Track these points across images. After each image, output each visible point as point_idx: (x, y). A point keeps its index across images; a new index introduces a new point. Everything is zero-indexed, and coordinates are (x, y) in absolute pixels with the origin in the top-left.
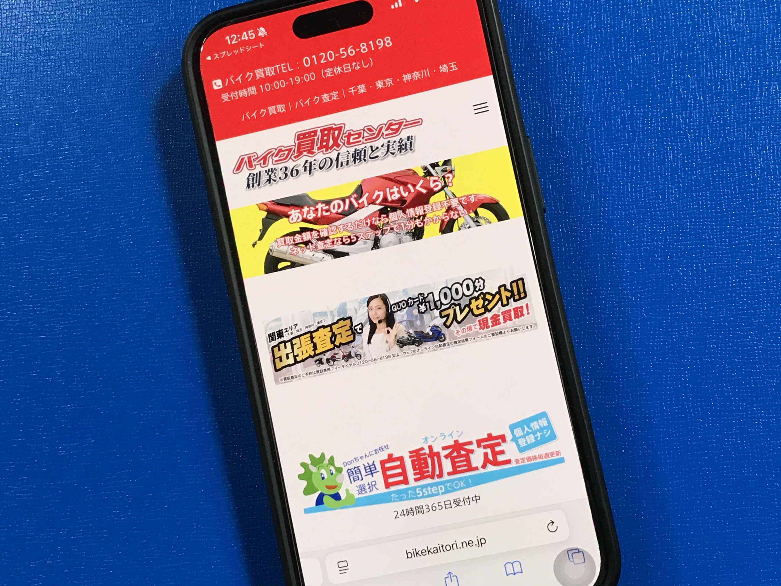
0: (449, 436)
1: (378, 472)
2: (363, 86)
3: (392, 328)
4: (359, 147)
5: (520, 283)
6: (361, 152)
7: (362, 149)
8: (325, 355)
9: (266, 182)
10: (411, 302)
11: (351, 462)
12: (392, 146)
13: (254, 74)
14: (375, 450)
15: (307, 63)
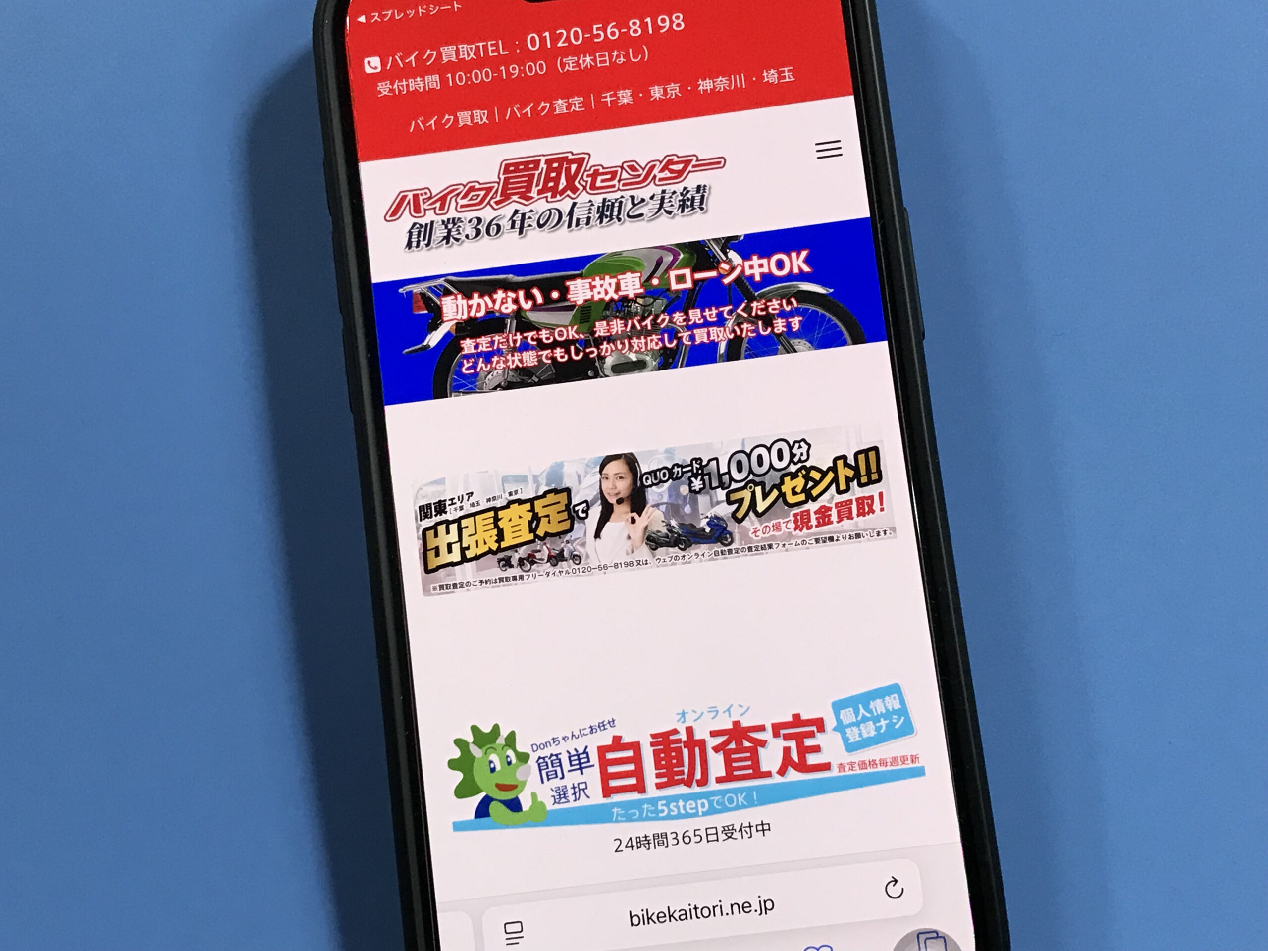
0: (724, 712)
1: (593, 766)
2: (628, 92)
3: (640, 515)
4: (612, 196)
5: (872, 454)
6: (613, 204)
7: (616, 200)
8: (516, 551)
9: (443, 240)
10: (678, 472)
11: (545, 745)
12: (668, 200)
13: (440, 55)
14: (591, 727)
15: (533, 45)
